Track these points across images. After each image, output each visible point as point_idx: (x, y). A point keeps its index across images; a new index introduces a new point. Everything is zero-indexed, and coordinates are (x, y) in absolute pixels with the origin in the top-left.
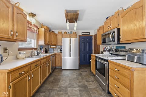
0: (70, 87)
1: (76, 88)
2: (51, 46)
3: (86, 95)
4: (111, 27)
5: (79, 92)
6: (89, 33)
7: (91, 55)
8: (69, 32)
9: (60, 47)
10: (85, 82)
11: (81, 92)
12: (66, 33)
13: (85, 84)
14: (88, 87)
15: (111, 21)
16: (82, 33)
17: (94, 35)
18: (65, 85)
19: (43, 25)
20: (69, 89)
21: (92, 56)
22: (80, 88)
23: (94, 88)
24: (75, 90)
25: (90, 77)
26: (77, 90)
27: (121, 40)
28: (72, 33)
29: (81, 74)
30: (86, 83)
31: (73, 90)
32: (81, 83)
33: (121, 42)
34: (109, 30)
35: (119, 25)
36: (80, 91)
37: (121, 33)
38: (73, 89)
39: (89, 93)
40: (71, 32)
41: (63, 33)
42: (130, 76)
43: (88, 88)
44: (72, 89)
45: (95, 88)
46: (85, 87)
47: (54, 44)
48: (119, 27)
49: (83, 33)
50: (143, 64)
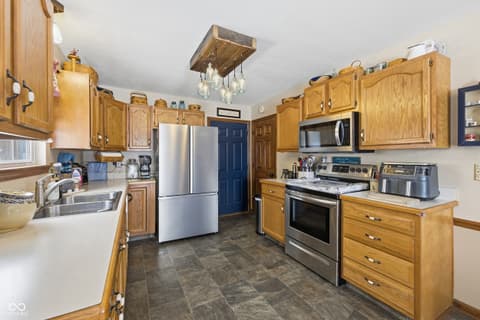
0: (233, 301)
1: (253, 297)
2: (104, 154)
3: (294, 308)
4: (330, 107)
5: (270, 306)
6: (239, 111)
7: (260, 184)
8: (174, 103)
9: (137, 159)
10: (266, 270)
11: (277, 305)
12: (165, 104)
13: (269, 277)
14: (285, 283)
15: (331, 91)
16: (218, 109)
17: (254, 121)
18: (211, 300)
19: (78, 60)
20: (234, 308)
21: (263, 186)
22: (265, 293)
23: (299, 280)
24: (257, 305)
25: (268, 252)
26: (261, 302)
27: (363, 143)
28: (187, 108)
29: (235, 247)
30: (271, 273)
31: (249, 307)
32: (258, 278)
33: (361, 148)
34: (324, 113)
35: (356, 103)
36: (271, 302)
37: (364, 125)
38: (247, 303)
39: (299, 298)
40: (182, 103)
41: (151, 102)
42: (413, 229)
43: (285, 286)
44: (243, 304)
45: (302, 282)
46: (275, 285)
47: (116, 143)
48: (356, 110)
49: (221, 112)
50: (422, 199)
